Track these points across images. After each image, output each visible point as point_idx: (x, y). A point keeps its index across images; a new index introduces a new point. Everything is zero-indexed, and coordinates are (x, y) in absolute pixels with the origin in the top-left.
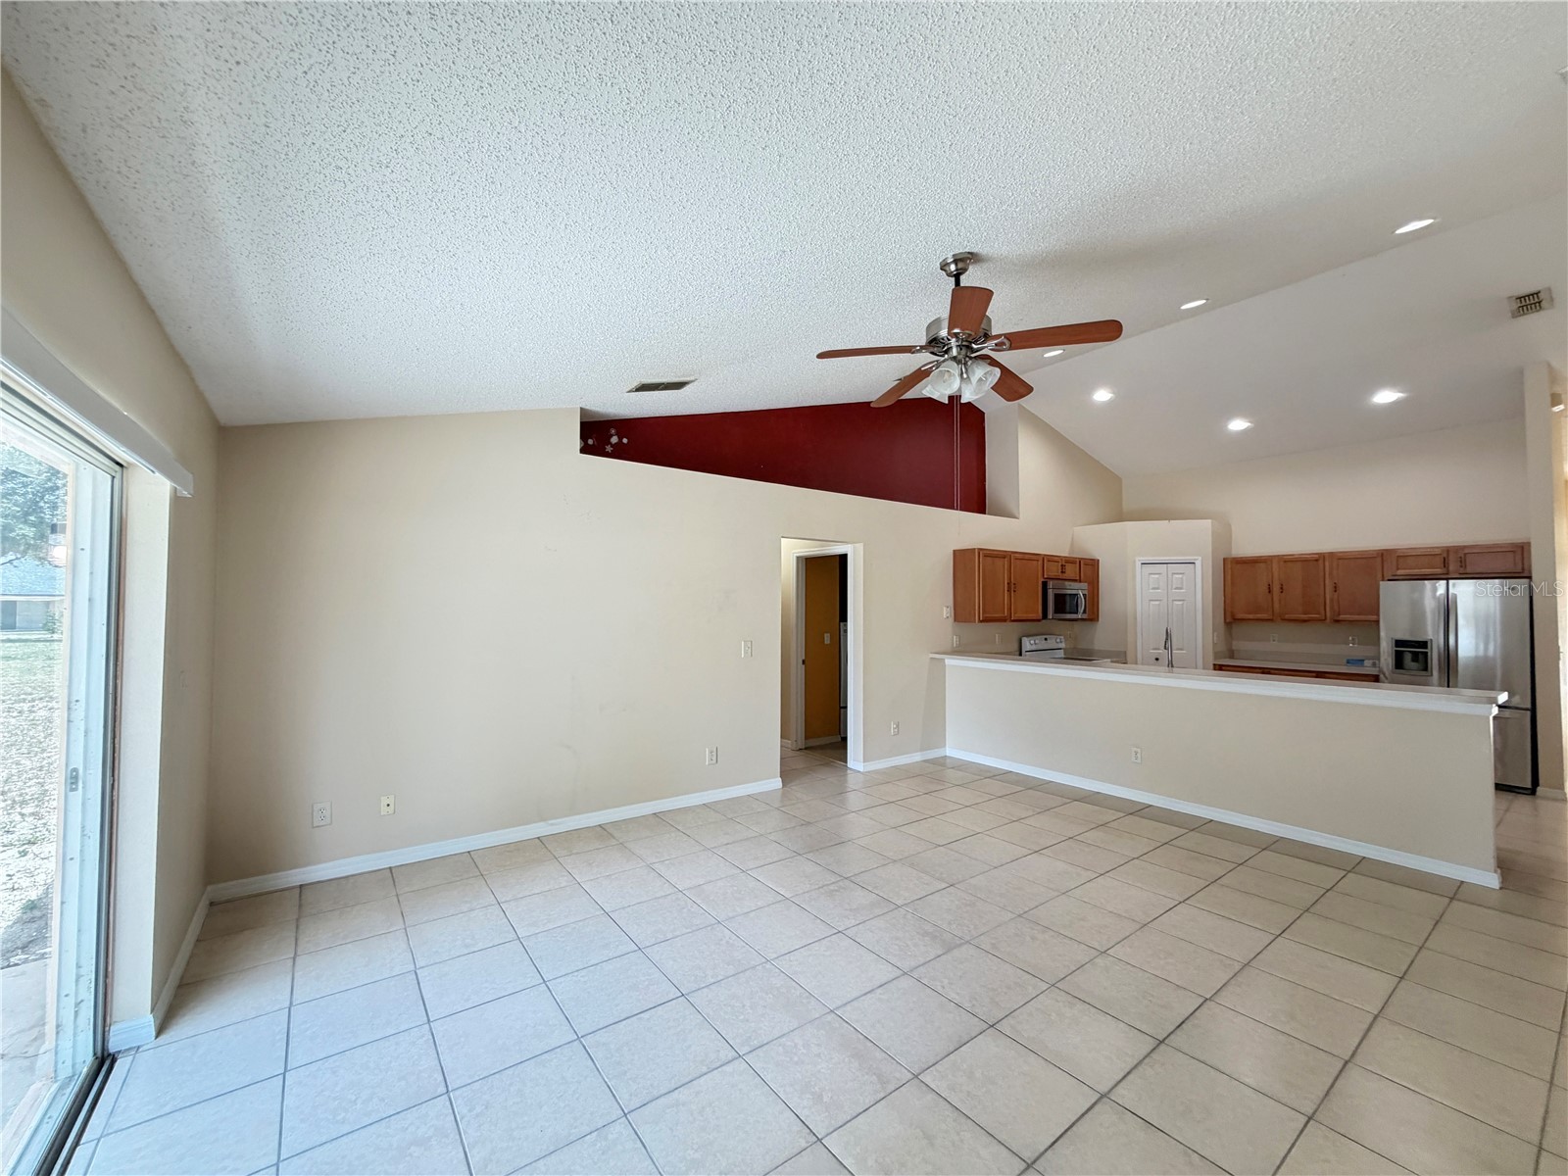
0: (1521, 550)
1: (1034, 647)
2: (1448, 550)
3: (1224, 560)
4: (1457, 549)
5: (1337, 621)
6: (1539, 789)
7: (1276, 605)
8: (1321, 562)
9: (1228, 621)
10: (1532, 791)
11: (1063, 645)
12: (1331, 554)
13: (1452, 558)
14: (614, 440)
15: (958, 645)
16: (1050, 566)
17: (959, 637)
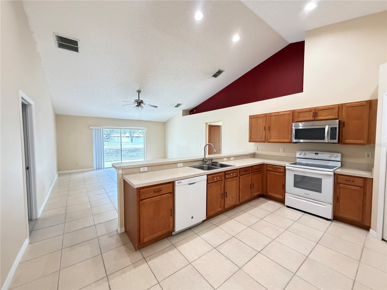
11: (338, 159)
14: (195, 111)
15: (257, 150)
16: (301, 115)
17: (257, 147)
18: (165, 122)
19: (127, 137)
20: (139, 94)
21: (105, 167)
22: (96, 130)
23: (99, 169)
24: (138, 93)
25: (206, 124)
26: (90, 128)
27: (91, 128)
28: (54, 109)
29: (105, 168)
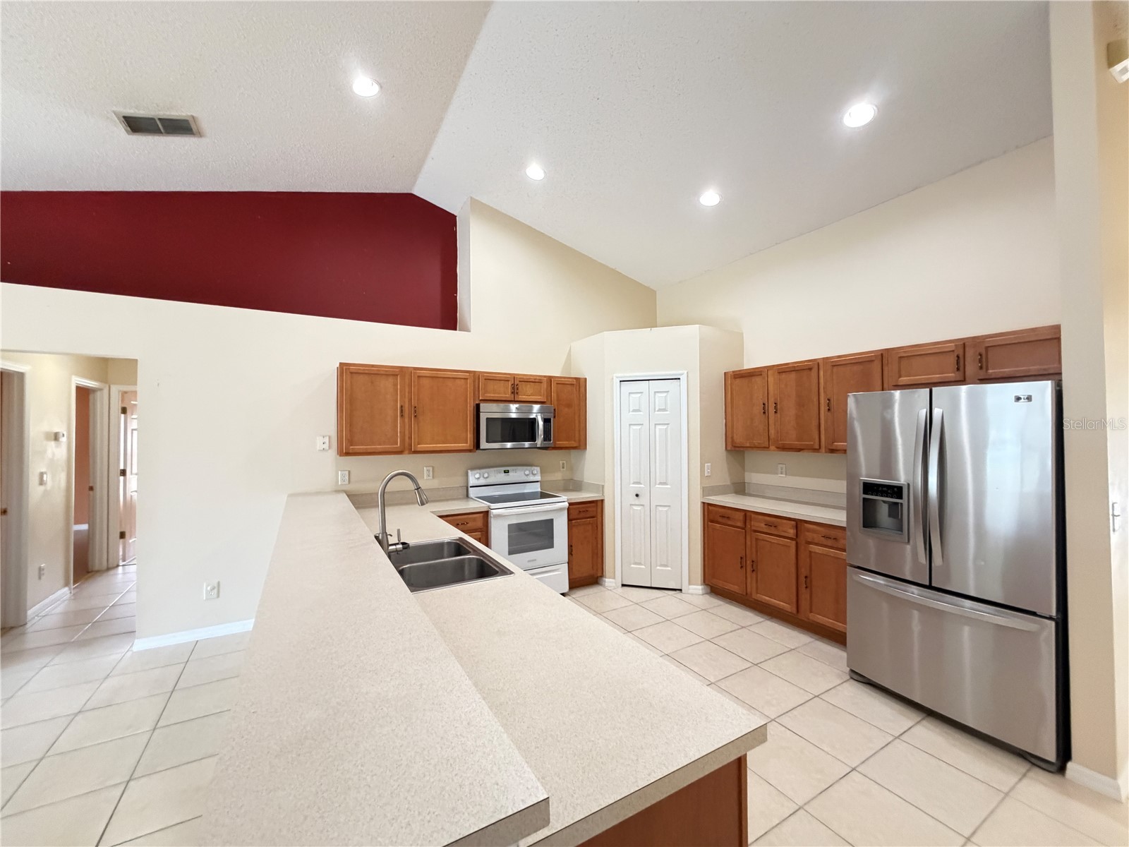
0: (1049, 340)
1: (482, 482)
2: (964, 344)
3: (725, 373)
4: (976, 341)
5: (832, 451)
6: (1069, 765)
7: (772, 432)
8: (814, 372)
9: (729, 448)
10: (1061, 769)
11: (538, 478)
12: (826, 360)
13: (970, 354)
15: (347, 482)
16: (491, 385)
17: (349, 472)
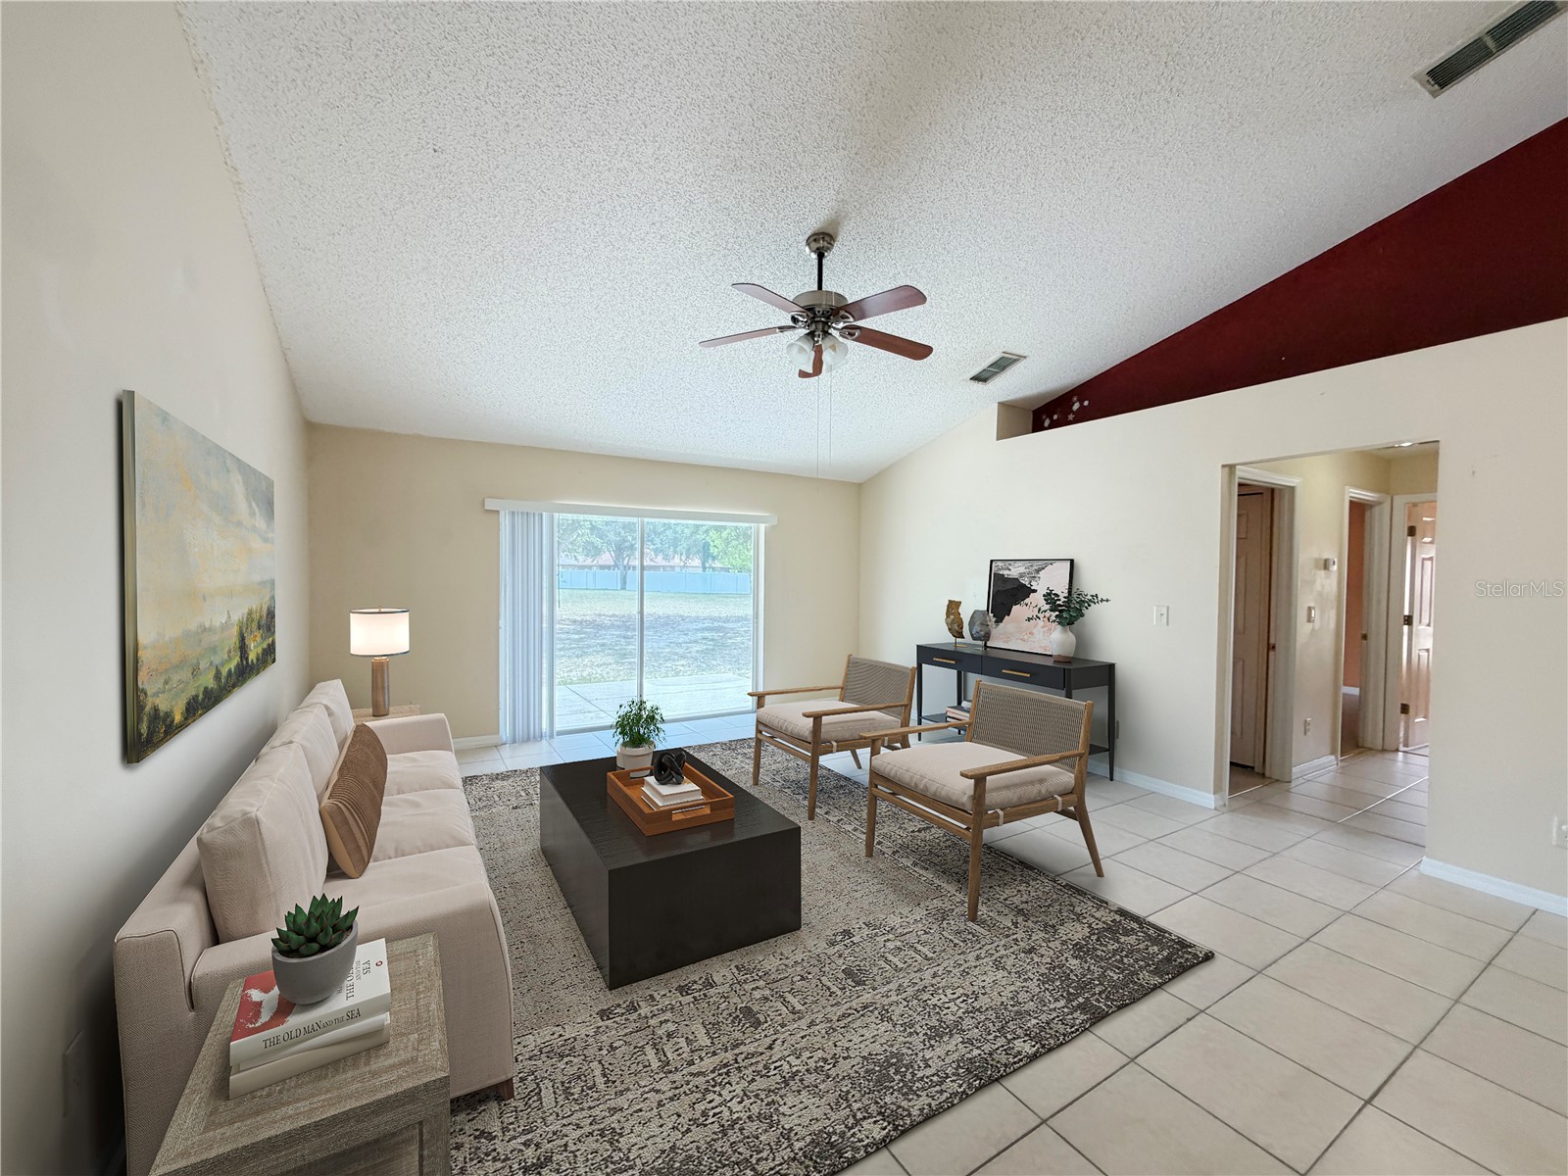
14: (1076, 406)
18: (860, 485)
19: (602, 567)
20: (821, 257)
21: (558, 727)
22: (518, 520)
23: (527, 740)
24: (814, 256)
25: (1227, 469)
26: (486, 508)
27: (490, 505)
28: (296, 391)
29: (560, 733)
